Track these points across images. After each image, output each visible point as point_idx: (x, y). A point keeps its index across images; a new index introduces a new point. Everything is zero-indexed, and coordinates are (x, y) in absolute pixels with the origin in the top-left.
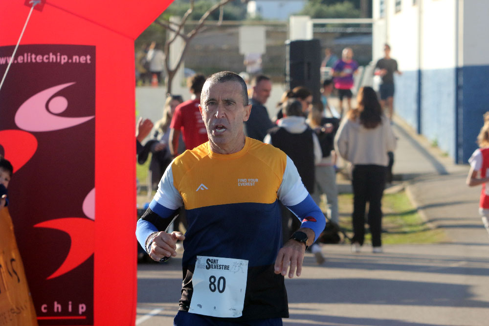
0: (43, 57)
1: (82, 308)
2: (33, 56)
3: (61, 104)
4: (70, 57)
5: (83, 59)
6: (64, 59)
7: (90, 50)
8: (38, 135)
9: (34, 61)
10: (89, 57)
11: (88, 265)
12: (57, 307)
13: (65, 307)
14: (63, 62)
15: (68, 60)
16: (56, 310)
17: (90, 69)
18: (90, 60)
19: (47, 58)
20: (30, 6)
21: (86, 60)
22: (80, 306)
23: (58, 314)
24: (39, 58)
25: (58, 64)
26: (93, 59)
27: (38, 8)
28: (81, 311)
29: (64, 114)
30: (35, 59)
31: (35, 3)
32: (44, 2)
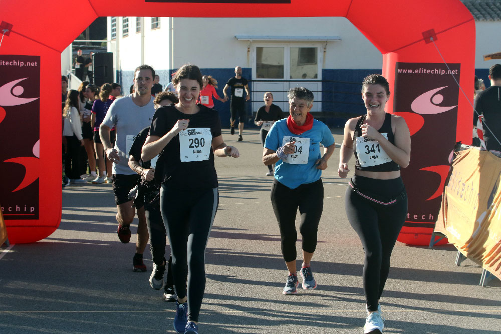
0: (9, 62)
1: (32, 209)
2: (4, 62)
3: (20, 90)
5: (32, 64)
6: (22, 64)
7: (37, 59)
8: (6, 108)
9: (4, 65)
10: (36, 63)
11: (36, 184)
12: (18, 208)
13: (22, 209)
14: (21, 65)
15: (24, 64)
16: (17, 210)
17: (37, 70)
18: (37, 64)
19: (12, 63)
20: (2, 33)
21: (35, 65)
22: (31, 208)
23: (18, 212)
24: (7, 63)
25: (18, 67)
26: (39, 64)
27: (7, 34)
28: (31, 210)
29: (21, 96)
30: (5, 63)
31: (5, 31)
32: (10, 31)
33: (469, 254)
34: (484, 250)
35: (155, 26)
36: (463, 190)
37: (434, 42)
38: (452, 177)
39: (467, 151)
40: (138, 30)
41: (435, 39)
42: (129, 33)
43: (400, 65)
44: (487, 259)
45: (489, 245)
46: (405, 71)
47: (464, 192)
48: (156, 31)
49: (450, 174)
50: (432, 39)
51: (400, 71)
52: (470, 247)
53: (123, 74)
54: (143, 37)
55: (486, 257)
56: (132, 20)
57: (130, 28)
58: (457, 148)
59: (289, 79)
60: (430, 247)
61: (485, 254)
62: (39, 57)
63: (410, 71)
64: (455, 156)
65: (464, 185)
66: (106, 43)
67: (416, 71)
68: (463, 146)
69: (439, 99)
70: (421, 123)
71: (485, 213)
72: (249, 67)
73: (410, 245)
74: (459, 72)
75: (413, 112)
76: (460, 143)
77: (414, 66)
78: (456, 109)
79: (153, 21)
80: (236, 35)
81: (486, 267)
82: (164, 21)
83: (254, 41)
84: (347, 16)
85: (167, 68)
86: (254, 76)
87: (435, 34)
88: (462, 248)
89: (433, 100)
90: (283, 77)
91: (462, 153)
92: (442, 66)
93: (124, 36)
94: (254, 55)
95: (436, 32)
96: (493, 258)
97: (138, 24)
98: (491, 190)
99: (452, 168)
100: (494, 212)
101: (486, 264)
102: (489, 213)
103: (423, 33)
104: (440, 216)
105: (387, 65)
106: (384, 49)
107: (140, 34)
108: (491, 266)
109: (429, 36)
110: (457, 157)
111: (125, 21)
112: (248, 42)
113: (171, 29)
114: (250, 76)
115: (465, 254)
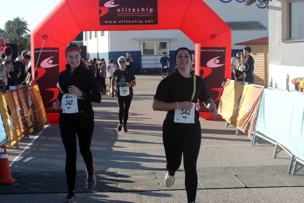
2: (44, 50)
3: (51, 61)
4: (53, 51)
5: (56, 51)
6: (52, 51)
7: (57, 49)
8: (46, 69)
12: (51, 108)
17: (58, 53)
19: (48, 51)
20: (44, 39)
23: (51, 110)
24: (46, 51)
26: (58, 51)
29: (51, 64)
31: (45, 38)
32: (47, 38)
33: (231, 123)
34: (237, 121)
35: (102, 35)
36: (228, 97)
37: (215, 39)
38: (223, 92)
39: (229, 82)
40: (96, 37)
41: (215, 38)
42: (92, 38)
43: (202, 48)
44: (238, 124)
45: (239, 119)
46: (204, 51)
47: (228, 98)
48: (103, 37)
49: (223, 91)
50: (214, 37)
51: (202, 51)
52: (231, 120)
53: (90, 54)
54: (98, 39)
55: (238, 123)
56: (93, 32)
57: (92, 36)
58: (225, 81)
59: (156, 55)
60: (215, 120)
61: (237, 122)
62: (58, 48)
63: (206, 51)
64: (224, 84)
65: (228, 95)
66: (83, 42)
67: (208, 50)
68: (227, 80)
69: (218, 61)
70: (211, 71)
71: (237, 106)
72: (140, 50)
73: (207, 119)
74: (225, 50)
75: (207, 67)
76: (226, 79)
77: (207, 48)
78: (224, 65)
79: (102, 33)
80: (135, 38)
81: (238, 128)
82: (106, 33)
83: (142, 40)
84: (180, 29)
85: (108, 52)
86: (142, 54)
87: (215, 36)
88: (228, 120)
89: (215, 62)
90: (154, 54)
91: (227, 83)
92: (218, 48)
93: (90, 39)
94: (142, 45)
95: (216, 35)
96: (240, 124)
97: (95, 34)
98: (239, 97)
99: (223, 89)
100: (241, 106)
101: (238, 126)
102: (239, 106)
103: (211, 35)
104: (219, 108)
105: (197, 48)
106: (196, 42)
107: (96, 38)
108: (240, 127)
109: (213, 36)
110: (225, 84)
111: (90, 33)
112: (140, 41)
113: (109, 36)
114: (141, 54)
115: (229, 122)
